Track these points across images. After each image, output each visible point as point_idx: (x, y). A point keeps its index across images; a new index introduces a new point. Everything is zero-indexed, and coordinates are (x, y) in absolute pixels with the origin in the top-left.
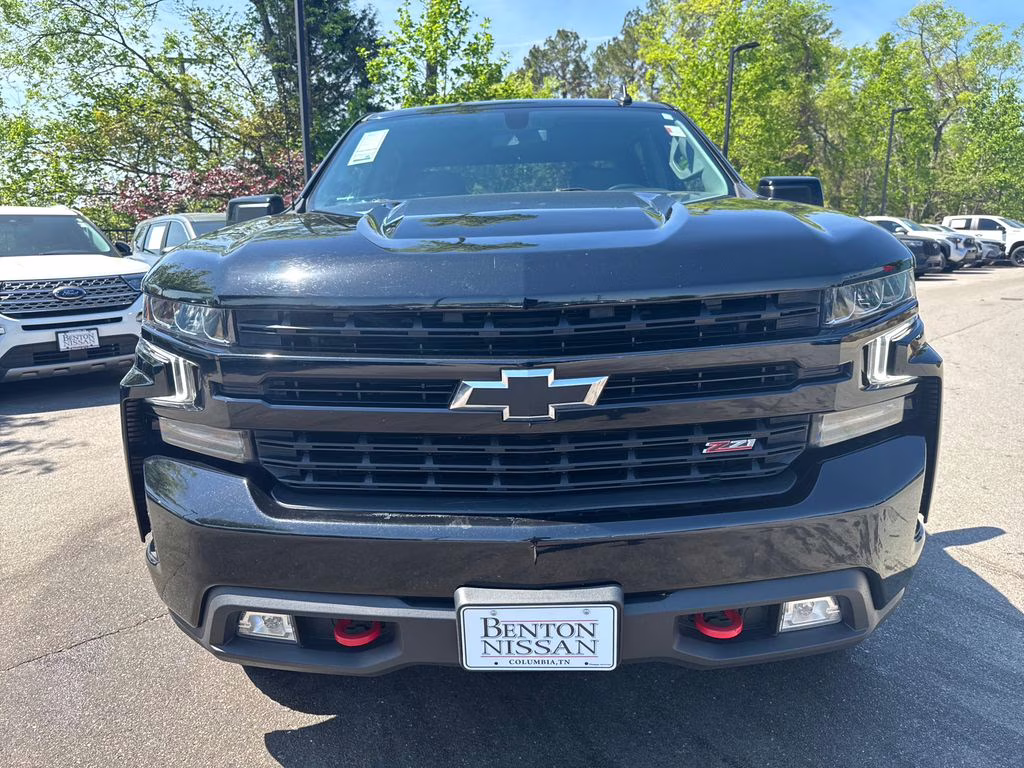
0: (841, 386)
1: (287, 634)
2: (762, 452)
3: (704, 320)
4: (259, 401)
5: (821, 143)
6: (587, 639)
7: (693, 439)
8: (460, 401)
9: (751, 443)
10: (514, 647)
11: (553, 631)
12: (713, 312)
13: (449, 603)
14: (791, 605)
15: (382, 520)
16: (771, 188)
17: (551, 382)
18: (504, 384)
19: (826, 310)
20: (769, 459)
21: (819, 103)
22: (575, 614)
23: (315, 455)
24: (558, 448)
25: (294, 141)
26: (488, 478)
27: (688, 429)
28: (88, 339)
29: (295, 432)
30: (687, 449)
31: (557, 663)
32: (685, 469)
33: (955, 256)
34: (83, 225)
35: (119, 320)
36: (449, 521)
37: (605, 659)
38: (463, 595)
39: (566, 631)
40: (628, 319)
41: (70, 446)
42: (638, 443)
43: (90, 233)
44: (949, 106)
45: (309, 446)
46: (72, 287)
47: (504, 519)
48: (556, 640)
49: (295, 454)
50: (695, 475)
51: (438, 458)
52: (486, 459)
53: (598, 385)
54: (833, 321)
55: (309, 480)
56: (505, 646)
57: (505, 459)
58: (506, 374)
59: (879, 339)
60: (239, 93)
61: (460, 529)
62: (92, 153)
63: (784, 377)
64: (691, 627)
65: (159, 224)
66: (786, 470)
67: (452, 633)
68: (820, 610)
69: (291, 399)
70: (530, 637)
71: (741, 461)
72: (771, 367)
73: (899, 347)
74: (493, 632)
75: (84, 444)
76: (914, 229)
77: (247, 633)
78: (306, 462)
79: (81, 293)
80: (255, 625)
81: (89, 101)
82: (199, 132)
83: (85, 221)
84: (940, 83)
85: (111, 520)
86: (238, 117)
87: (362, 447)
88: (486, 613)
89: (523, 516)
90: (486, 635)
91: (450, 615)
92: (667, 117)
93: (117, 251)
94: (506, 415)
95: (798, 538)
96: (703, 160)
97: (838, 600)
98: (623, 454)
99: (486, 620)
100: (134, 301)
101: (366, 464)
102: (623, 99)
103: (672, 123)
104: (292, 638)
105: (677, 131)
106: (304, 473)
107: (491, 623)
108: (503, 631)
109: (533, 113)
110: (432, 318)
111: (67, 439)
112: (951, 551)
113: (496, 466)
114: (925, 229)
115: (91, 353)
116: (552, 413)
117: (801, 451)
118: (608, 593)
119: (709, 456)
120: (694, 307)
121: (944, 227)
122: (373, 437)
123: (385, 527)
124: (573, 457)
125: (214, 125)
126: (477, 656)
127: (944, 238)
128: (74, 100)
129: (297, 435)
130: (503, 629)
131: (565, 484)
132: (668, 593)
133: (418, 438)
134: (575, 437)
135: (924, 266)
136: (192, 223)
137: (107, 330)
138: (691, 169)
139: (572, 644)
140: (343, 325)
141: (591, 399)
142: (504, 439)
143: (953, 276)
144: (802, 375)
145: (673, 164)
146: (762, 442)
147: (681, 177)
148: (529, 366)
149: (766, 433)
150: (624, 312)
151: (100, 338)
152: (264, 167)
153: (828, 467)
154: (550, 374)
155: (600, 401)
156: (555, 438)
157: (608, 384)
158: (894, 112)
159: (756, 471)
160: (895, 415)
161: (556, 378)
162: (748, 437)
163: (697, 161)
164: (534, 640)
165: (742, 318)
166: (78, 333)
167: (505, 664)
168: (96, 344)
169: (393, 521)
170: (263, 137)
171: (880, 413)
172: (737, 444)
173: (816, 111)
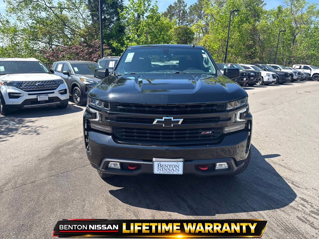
0: (228, 122)
1: (118, 167)
2: (213, 134)
3: (202, 108)
4: (115, 121)
5: (258, 40)
6: (177, 168)
7: (199, 131)
8: (155, 123)
9: (211, 132)
10: (164, 169)
11: (171, 166)
12: (204, 107)
13: (151, 161)
14: (218, 164)
15: (139, 145)
16: (227, 71)
17: (172, 120)
18: (163, 120)
19: (226, 107)
20: (214, 135)
21: (258, 28)
22: (175, 163)
23: (125, 132)
24: (173, 132)
25: (97, 37)
26: (159, 138)
27: (199, 129)
28: (45, 98)
29: (122, 127)
30: (199, 133)
31: (171, 173)
32: (198, 137)
33: (295, 77)
34: (41, 64)
35: (53, 93)
36: (152, 146)
37: (181, 172)
38: (154, 159)
39: (173, 166)
40: (187, 108)
41: (43, 128)
42: (189, 132)
43: (43, 66)
44: (298, 29)
45: (124, 130)
46: (41, 83)
47: (162, 145)
48: (171, 168)
49: (121, 132)
50: (200, 138)
51: (150, 133)
52: (159, 134)
53: (181, 120)
54: (228, 109)
55: (124, 137)
56: (162, 169)
57: (163, 134)
58: (164, 118)
59: (238, 112)
60: (80, 20)
61: (154, 147)
62: (35, 38)
63: (217, 120)
64: (198, 167)
65: (60, 64)
66: (218, 138)
67: (152, 167)
68: (224, 165)
69: (121, 121)
70: (167, 167)
71: (209, 135)
72: (215, 118)
73: (242, 114)
74: (160, 166)
75: (47, 127)
76: (283, 69)
77: (110, 167)
78: (124, 133)
79: (43, 85)
80: (111, 165)
81: (34, 21)
82: (67, 32)
83: (41, 63)
84: (296, 22)
85: (62, 146)
86: (80, 28)
87: (135, 131)
88: (159, 163)
89: (166, 145)
90: (158, 167)
91: (152, 163)
92: (203, 51)
93: (50, 72)
94: (163, 126)
95: (224, 153)
96: (211, 64)
97: (227, 164)
98: (186, 134)
99: (158, 164)
100: (57, 87)
101: (135, 134)
102: (192, 46)
103: (204, 53)
104: (119, 168)
105: (205, 56)
106: (123, 136)
107: (159, 165)
108: (162, 166)
109: (170, 50)
110: (150, 107)
111: (42, 126)
112: (266, 159)
113: (161, 135)
114: (287, 69)
115: (46, 102)
116: (172, 126)
117: (221, 134)
118: (181, 160)
119: (202, 135)
120: (200, 106)
121: (293, 68)
122: (137, 129)
123: (140, 146)
124: (176, 134)
125: (73, 30)
126: (156, 171)
127: (292, 72)
128: (30, 21)
129: (122, 128)
130: (161, 166)
131: (174, 139)
132: (193, 160)
133: (146, 129)
134: (176, 130)
135: (285, 80)
136: (71, 64)
137: (50, 95)
138: (208, 66)
139: (174, 169)
140: (132, 107)
141: (180, 123)
142: (163, 130)
143: (294, 84)
144: (221, 120)
145: (204, 63)
146: (213, 132)
147: (205, 67)
148: (167, 117)
149: (214, 130)
150: (187, 107)
151: (49, 98)
152: (87, 44)
153: (226, 138)
154: (172, 118)
155: (182, 124)
156: (173, 130)
157: (183, 120)
158: (280, 32)
159: (212, 138)
160: (242, 127)
161: (173, 119)
162: (210, 131)
163: (209, 63)
164: (167, 168)
165: (210, 108)
166: (43, 96)
167: (162, 172)
168: (48, 99)
169: (140, 145)
170: (87, 35)
171: (239, 127)
172: (208, 132)
173: (257, 30)
